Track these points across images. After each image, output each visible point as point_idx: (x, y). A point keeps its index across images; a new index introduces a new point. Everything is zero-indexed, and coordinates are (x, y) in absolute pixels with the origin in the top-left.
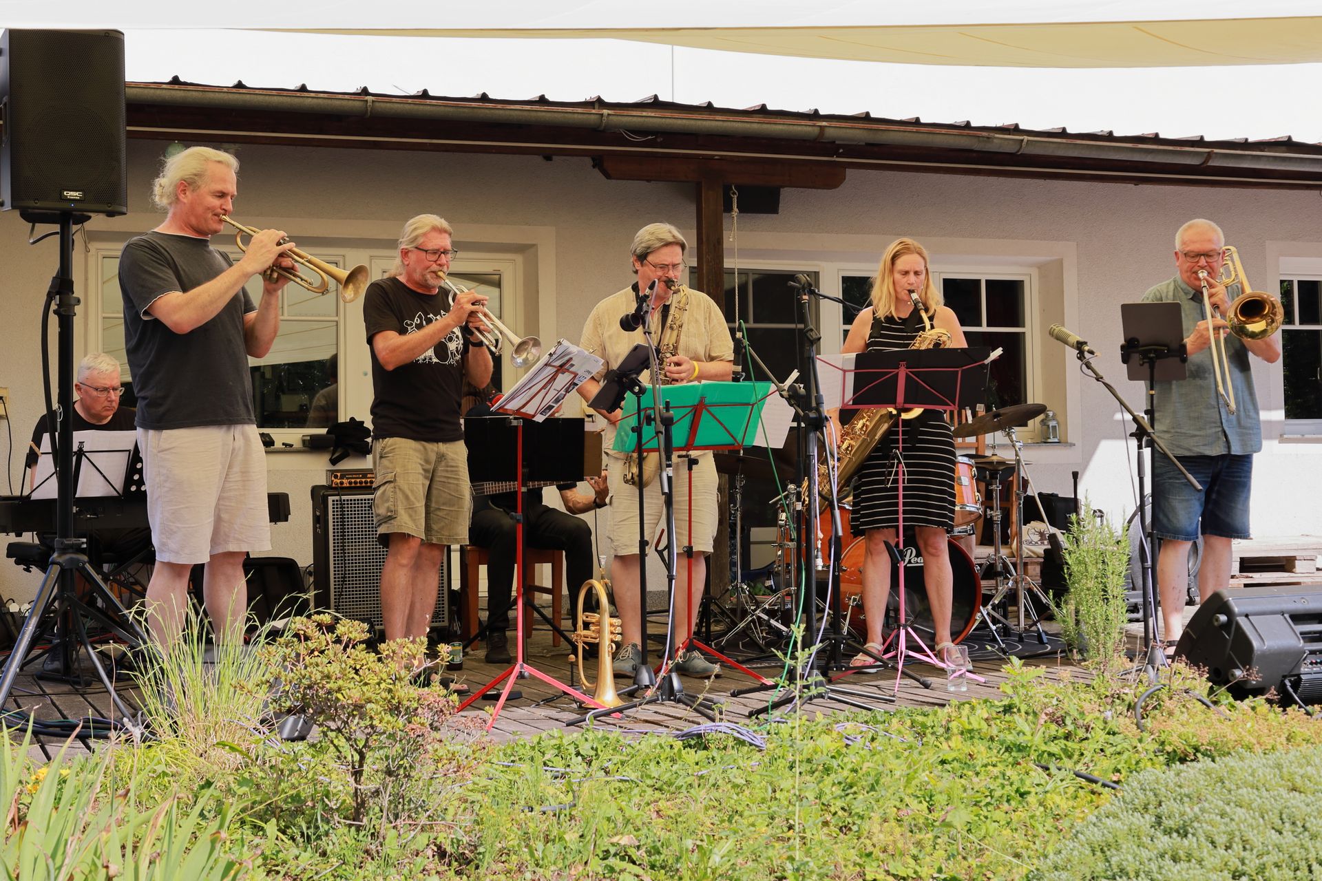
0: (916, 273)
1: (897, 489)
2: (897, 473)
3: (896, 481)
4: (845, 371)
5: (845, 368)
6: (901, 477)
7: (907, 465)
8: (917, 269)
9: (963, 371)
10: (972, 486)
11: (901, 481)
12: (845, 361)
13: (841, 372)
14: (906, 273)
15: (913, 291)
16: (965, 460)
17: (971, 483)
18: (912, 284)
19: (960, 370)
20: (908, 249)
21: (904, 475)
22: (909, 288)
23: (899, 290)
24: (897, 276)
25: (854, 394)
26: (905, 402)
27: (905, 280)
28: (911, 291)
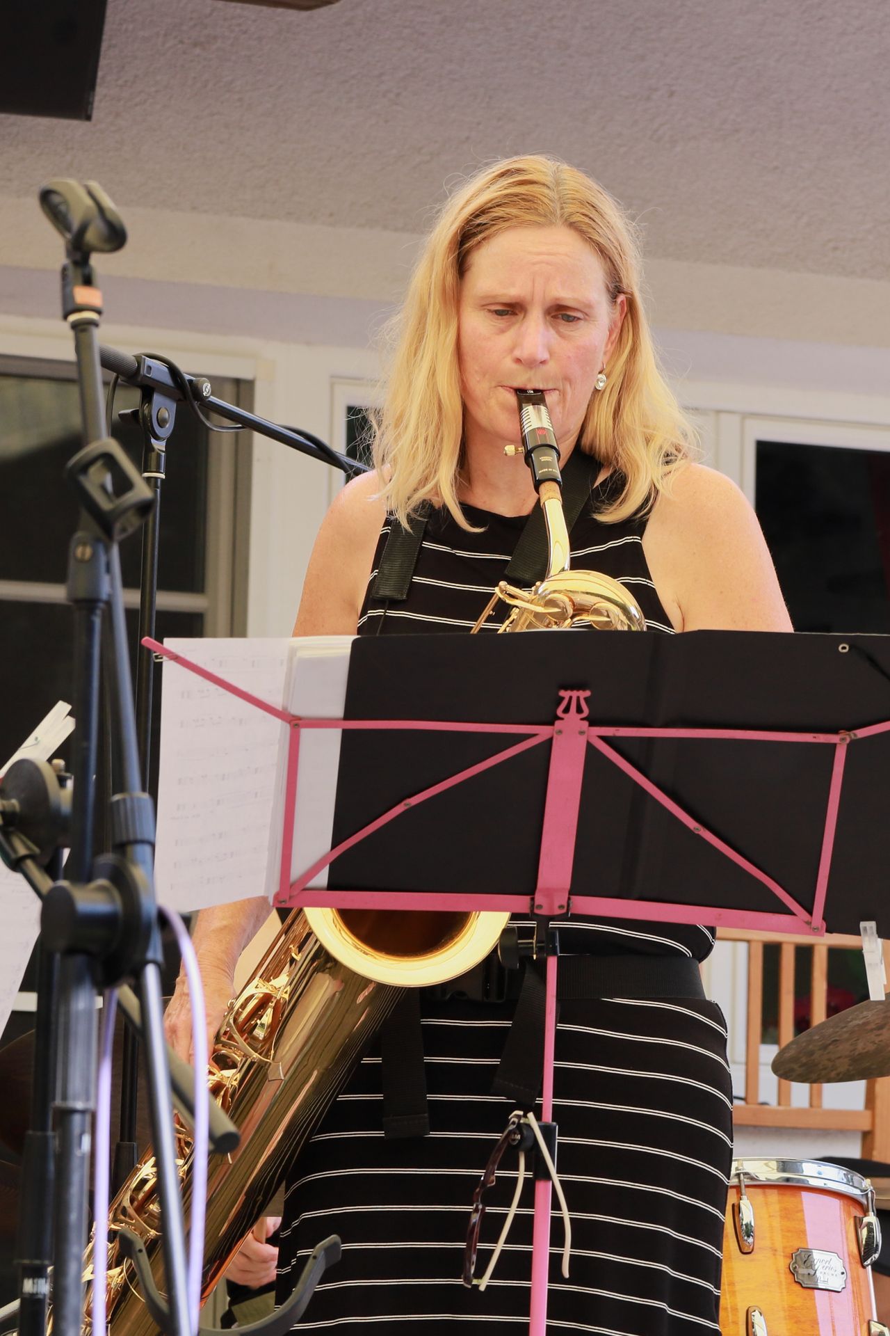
0: (560, 313)
1: (521, 1302)
2: (523, 1231)
3: (518, 1265)
4: (296, 723)
5: (296, 710)
6: (542, 1249)
7: (578, 1196)
8: (566, 295)
9: (853, 746)
10: (858, 1295)
11: (541, 1267)
12: (299, 670)
13: (278, 728)
14: (511, 310)
15: (537, 397)
16: (834, 1177)
17: (856, 1281)
18: (531, 364)
19: (841, 742)
20: (528, 201)
21: (557, 1238)
22: (524, 379)
23: (479, 386)
24: (477, 323)
25: (336, 841)
26: (578, 888)
27: (506, 340)
28: (528, 397)
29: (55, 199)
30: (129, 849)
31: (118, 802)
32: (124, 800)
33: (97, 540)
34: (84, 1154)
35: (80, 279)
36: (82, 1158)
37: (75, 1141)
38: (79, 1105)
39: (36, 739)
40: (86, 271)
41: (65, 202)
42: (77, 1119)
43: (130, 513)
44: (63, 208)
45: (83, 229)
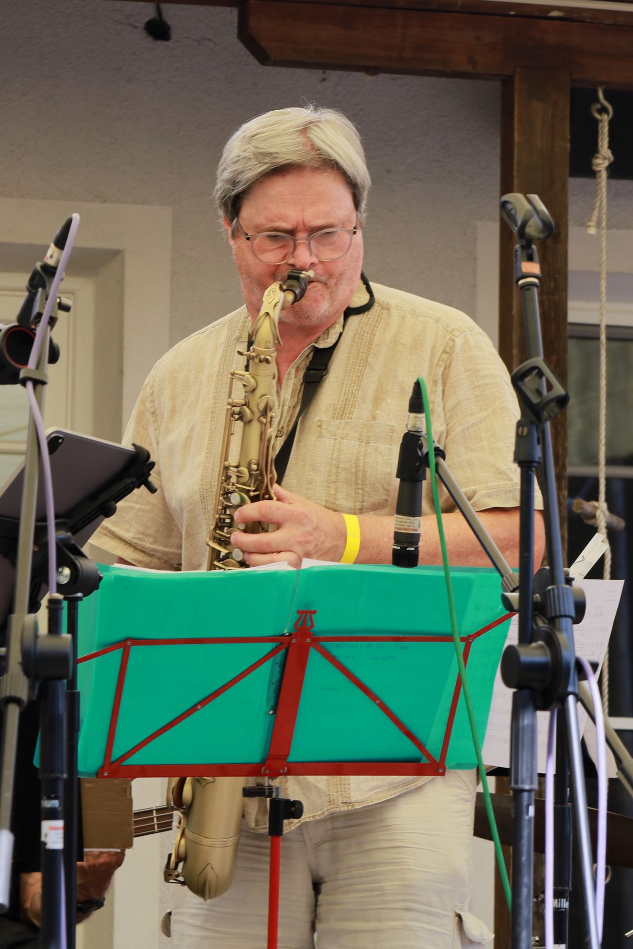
29: (509, 206)
30: (557, 620)
31: (549, 590)
32: (553, 589)
33: (532, 423)
34: (531, 817)
35: (525, 258)
36: (529, 820)
37: (525, 810)
38: (527, 787)
39: (583, 557)
40: (530, 252)
41: (514, 208)
42: (525, 795)
43: (553, 405)
44: (513, 212)
45: (524, 224)
